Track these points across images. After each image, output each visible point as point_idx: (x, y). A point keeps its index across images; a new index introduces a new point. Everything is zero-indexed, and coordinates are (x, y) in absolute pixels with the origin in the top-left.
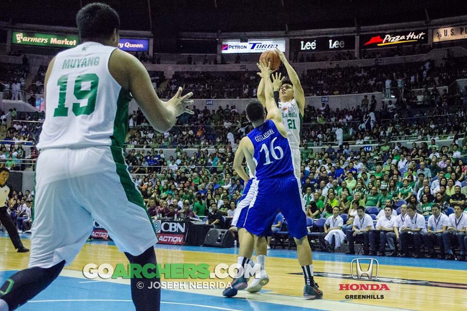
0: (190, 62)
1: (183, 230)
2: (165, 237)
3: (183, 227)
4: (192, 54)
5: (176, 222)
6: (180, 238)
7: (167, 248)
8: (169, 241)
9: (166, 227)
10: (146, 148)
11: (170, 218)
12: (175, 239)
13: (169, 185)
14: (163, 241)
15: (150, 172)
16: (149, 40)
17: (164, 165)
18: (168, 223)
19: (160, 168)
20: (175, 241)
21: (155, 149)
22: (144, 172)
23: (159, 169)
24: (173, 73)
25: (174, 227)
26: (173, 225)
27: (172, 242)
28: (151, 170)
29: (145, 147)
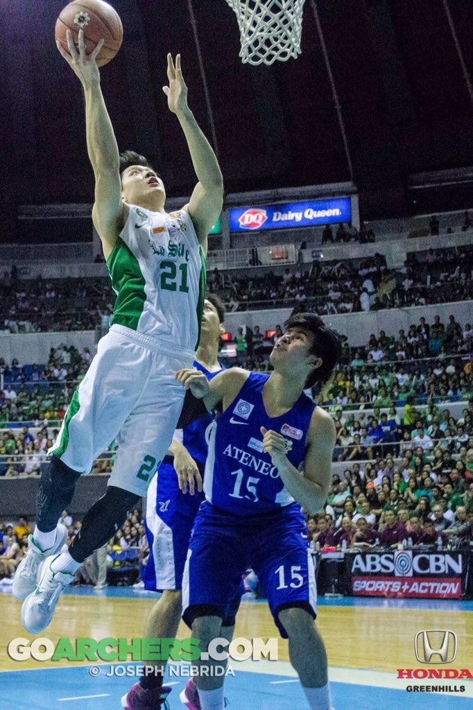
0: (435, 231)
1: (458, 569)
2: (422, 584)
3: (457, 562)
4: (437, 214)
5: (444, 553)
6: (453, 585)
7: (430, 607)
8: (432, 591)
9: (424, 564)
10: (365, 408)
11: (429, 546)
12: (444, 588)
13: (419, 479)
14: (419, 594)
15: (380, 456)
16: (350, 198)
17: (405, 440)
18: (427, 556)
19: (398, 446)
20: (445, 592)
21: (382, 410)
22: (366, 457)
23: (394, 450)
24: (404, 257)
25: (440, 563)
26: (437, 560)
27: (439, 594)
28: (379, 452)
29: (362, 407)
